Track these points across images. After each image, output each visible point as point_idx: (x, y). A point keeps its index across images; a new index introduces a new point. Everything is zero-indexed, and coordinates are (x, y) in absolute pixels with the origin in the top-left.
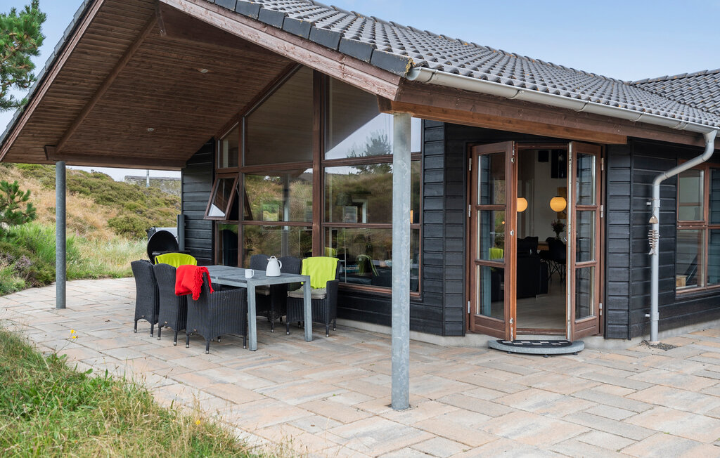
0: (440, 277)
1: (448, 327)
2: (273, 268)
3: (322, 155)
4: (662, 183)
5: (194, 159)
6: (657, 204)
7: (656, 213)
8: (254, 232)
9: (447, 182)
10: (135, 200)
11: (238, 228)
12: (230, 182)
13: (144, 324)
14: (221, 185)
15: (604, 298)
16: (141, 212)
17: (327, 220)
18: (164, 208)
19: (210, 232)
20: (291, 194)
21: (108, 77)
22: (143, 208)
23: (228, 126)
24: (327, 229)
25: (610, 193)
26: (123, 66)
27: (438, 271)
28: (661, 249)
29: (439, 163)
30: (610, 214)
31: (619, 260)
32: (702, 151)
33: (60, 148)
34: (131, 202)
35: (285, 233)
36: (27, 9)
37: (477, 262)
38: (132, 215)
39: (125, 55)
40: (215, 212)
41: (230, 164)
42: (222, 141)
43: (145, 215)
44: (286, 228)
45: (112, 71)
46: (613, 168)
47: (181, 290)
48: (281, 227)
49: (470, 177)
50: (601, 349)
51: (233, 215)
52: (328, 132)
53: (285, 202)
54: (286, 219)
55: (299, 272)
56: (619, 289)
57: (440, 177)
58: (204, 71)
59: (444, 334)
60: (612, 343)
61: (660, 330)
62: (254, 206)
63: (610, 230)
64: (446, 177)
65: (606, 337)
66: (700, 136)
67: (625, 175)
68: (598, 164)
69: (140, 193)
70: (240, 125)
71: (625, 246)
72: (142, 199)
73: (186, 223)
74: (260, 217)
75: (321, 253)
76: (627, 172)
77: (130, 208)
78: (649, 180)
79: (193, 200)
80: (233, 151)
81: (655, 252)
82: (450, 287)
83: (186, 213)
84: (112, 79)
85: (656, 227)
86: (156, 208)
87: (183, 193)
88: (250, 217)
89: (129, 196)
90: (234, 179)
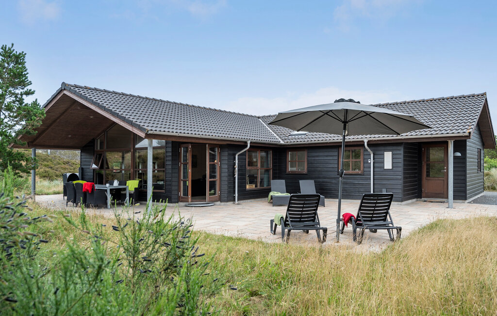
0: (170, 185)
1: (173, 200)
2: (116, 184)
3: (134, 146)
4: (238, 155)
5: (85, 146)
6: (237, 162)
7: (237, 164)
8: (110, 174)
9: (172, 155)
10: (47, 162)
11: (103, 172)
12: (100, 155)
13: (70, 203)
14: (97, 156)
15: (220, 190)
16: (51, 168)
17: (136, 168)
18: (63, 166)
19: (92, 174)
20: (125, 159)
21: (57, 119)
22: (52, 166)
23: (100, 134)
24: (136, 171)
25: (222, 159)
26: (63, 116)
27: (170, 183)
28: (238, 176)
29: (170, 150)
30: (222, 165)
31: (225, 179)
32: (247, 146)
33: (34, 143)
34: (45, 163)
35: (123, 174)
36: (34, 102)
37: (182, 180)
38: (47, 169)
39: (64, 113)
40: (94, 166)
41: (100, 148)
42: (97, 140)
43: (54, 169)
44: (123, 172)
45: (58, 118)
46: (223, 151)
47: (85, 190)
48: (121, 172)
49: (179, 154)
50: (219, 205)
51: (102, 167)
52: (136, 138)
53: (122, 162)
54: (123, 168)
55: (126, 185)
56: (225, 187)
57: (170, 154)
58: (92, 117)
59: (171, 203)
60: (223, 203)
61: (238, 200)
62: (110, 164)
63: (222, 170)
64: (172, 154)
65: (221, 202)
66: (246, 142)
67: (226, 153)
68: (218, 150)
69: (50, 158)
70: (104, 134)
71: (226, 174)
72: (51, 161)
73: (82, 170)
74: (112, 168)
75: (133, 179)
76: (227, 153)
77: (45, 166)
78: (234, 155)
79: (85, 161)
80: (102, 143)
81: (236, 176)
82: (174, 188)
83: (83, 167)
84: (58, 120)
85: (237, 169)
86: (59, 166)
87: (81, 159)
88: (108, 168)
89: (44, 160)
90: (101, 154)
